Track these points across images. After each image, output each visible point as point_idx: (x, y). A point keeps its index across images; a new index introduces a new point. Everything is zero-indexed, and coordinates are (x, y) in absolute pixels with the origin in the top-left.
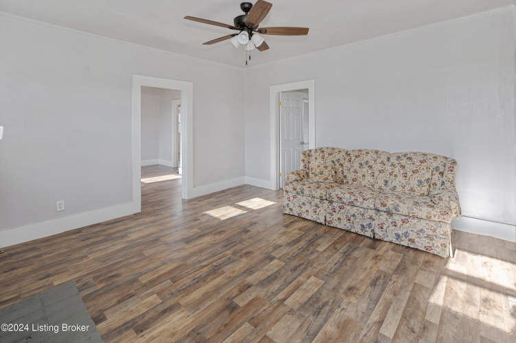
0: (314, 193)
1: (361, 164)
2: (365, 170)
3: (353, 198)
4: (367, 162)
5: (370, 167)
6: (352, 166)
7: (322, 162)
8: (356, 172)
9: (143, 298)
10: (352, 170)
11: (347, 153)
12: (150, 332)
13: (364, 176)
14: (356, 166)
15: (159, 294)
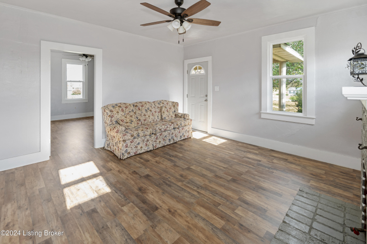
0: (146, 132)
1: (146, 110)
2: (149, 113)
3: (166, 127)
4: (148, 108)
5: (151, 111)
6: (142, 112)
7: (123, 114)
8: (145, 115)
9: (241, 217)
10: (143, 114)
11: (133, 105)
12: (263, 206)
13: (149, 116)
14: (144, 112)
15: (233, 210)
